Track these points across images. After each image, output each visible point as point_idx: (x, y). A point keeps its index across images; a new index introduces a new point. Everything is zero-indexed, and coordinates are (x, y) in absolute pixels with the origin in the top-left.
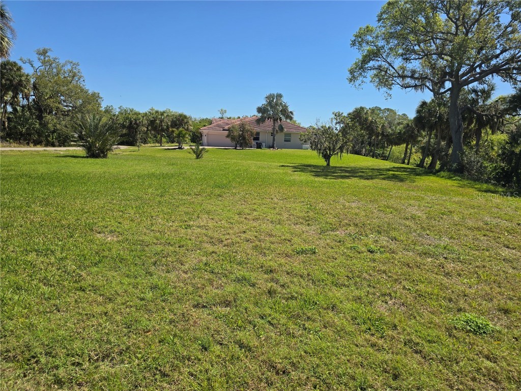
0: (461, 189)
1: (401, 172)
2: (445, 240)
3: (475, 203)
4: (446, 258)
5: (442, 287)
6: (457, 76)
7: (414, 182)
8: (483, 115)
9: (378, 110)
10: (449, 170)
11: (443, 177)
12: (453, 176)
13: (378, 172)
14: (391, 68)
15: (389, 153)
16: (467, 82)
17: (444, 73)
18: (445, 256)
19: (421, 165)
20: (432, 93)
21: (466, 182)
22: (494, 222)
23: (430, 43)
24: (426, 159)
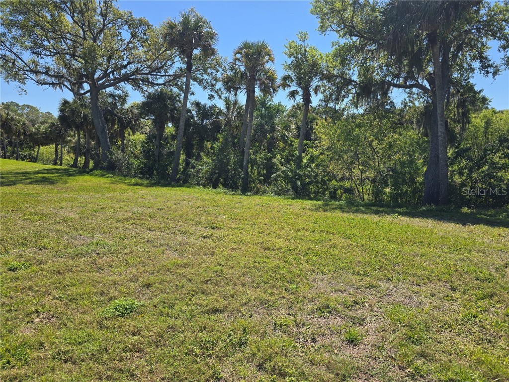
0: (113, 185)
1: (52, 174)
2: (99, 236)
3: (125, 196)
4: (98, 254)
5: (94, 283)
6: (93, 80)
7: (67, 182)
8: (123, 118)
9: (15, 106)
10: (102, 169)
11: (96, 175)
12: (105, 173)
13: (24, 176)
14: (19, 61)
15: (38, 154)
16: (104, 87)
17: (81, 75)
18: (98, 252)
19: (75, 165)
20: (72, 93)
21: (117, 179)
22: (140, 210)
23: (61, 42)
24: (79, 159)
